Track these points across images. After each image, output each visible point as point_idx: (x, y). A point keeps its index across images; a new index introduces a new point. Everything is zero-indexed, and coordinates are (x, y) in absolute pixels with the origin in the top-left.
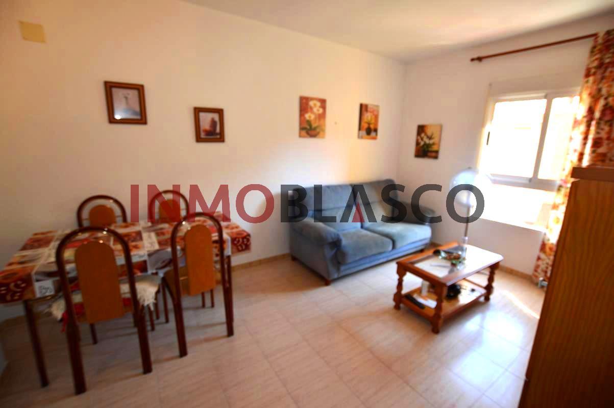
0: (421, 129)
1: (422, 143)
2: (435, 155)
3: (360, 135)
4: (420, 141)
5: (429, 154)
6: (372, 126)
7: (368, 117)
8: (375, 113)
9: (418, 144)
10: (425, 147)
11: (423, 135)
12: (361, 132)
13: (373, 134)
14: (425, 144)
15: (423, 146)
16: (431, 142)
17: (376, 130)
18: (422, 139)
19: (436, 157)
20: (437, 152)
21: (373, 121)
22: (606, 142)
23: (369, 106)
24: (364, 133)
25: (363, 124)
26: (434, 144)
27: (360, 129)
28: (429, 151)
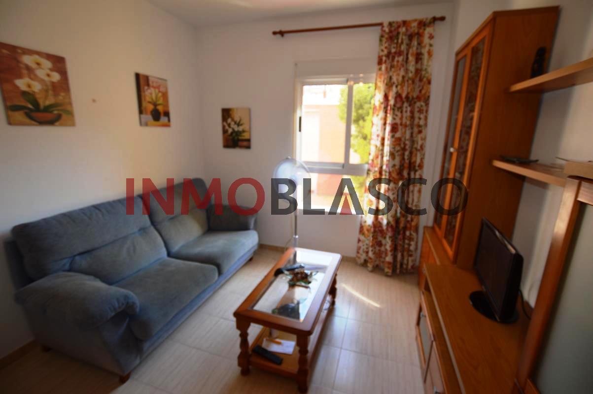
0: (226, 113)
1: (230, 131)
2: (246, 144)
3: (143, 120)
4: (227, 127)
5: (240, 143)
6: (160, 108)
7: (151, 94)
8: (162, 89)
9: (225, 131)
10: (234, 134)
11: (229, 120)
12: (143, 116)
13: (164, 119)
14: (234, 131)
15: (232, 133)
16: (240, 129)
17: (167, 114)
18: (229, 125)
19: (248, 147)
20: (249, 140)
21: (161, 101)
22: (400, 127)
23: (151, 79)
24: (148, 117)
25: (144, 104)
26: (244, 131)
27: (141, 112)
28: (239, 140)
